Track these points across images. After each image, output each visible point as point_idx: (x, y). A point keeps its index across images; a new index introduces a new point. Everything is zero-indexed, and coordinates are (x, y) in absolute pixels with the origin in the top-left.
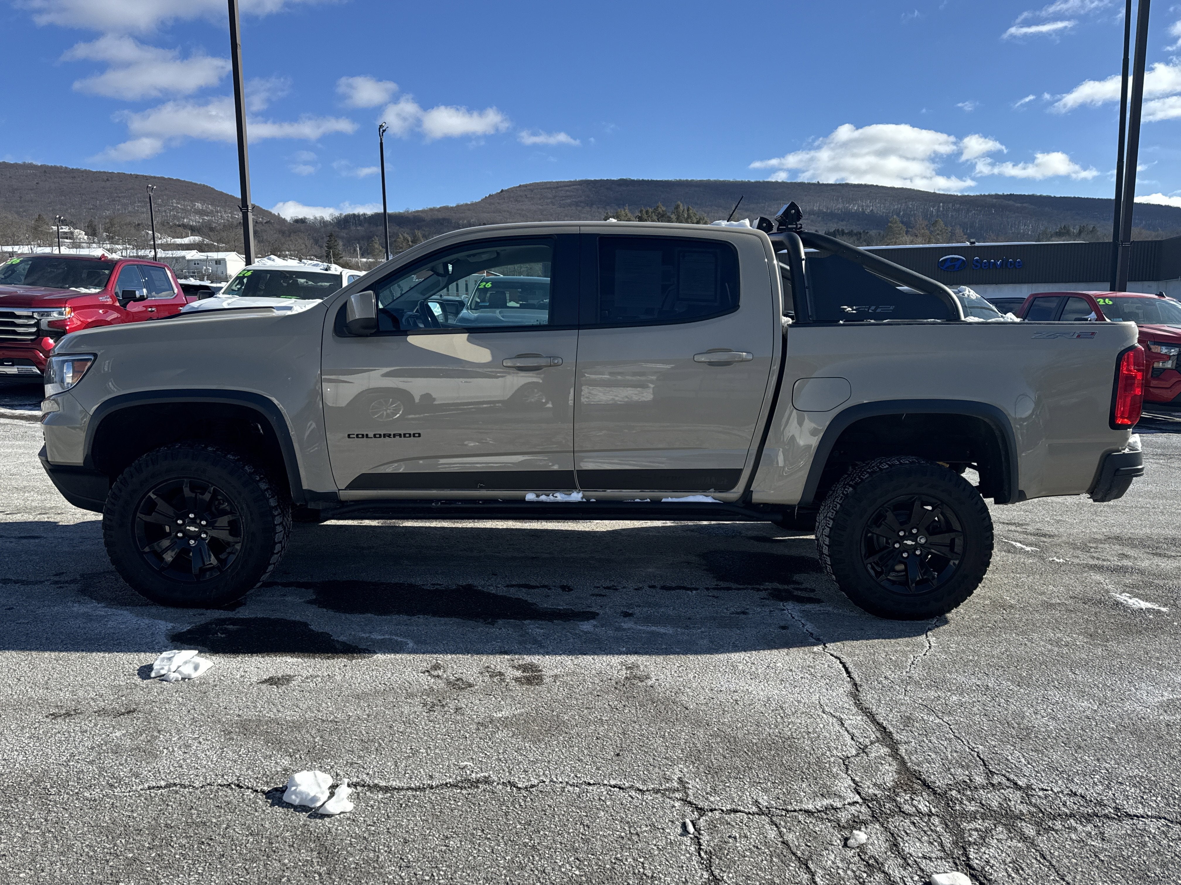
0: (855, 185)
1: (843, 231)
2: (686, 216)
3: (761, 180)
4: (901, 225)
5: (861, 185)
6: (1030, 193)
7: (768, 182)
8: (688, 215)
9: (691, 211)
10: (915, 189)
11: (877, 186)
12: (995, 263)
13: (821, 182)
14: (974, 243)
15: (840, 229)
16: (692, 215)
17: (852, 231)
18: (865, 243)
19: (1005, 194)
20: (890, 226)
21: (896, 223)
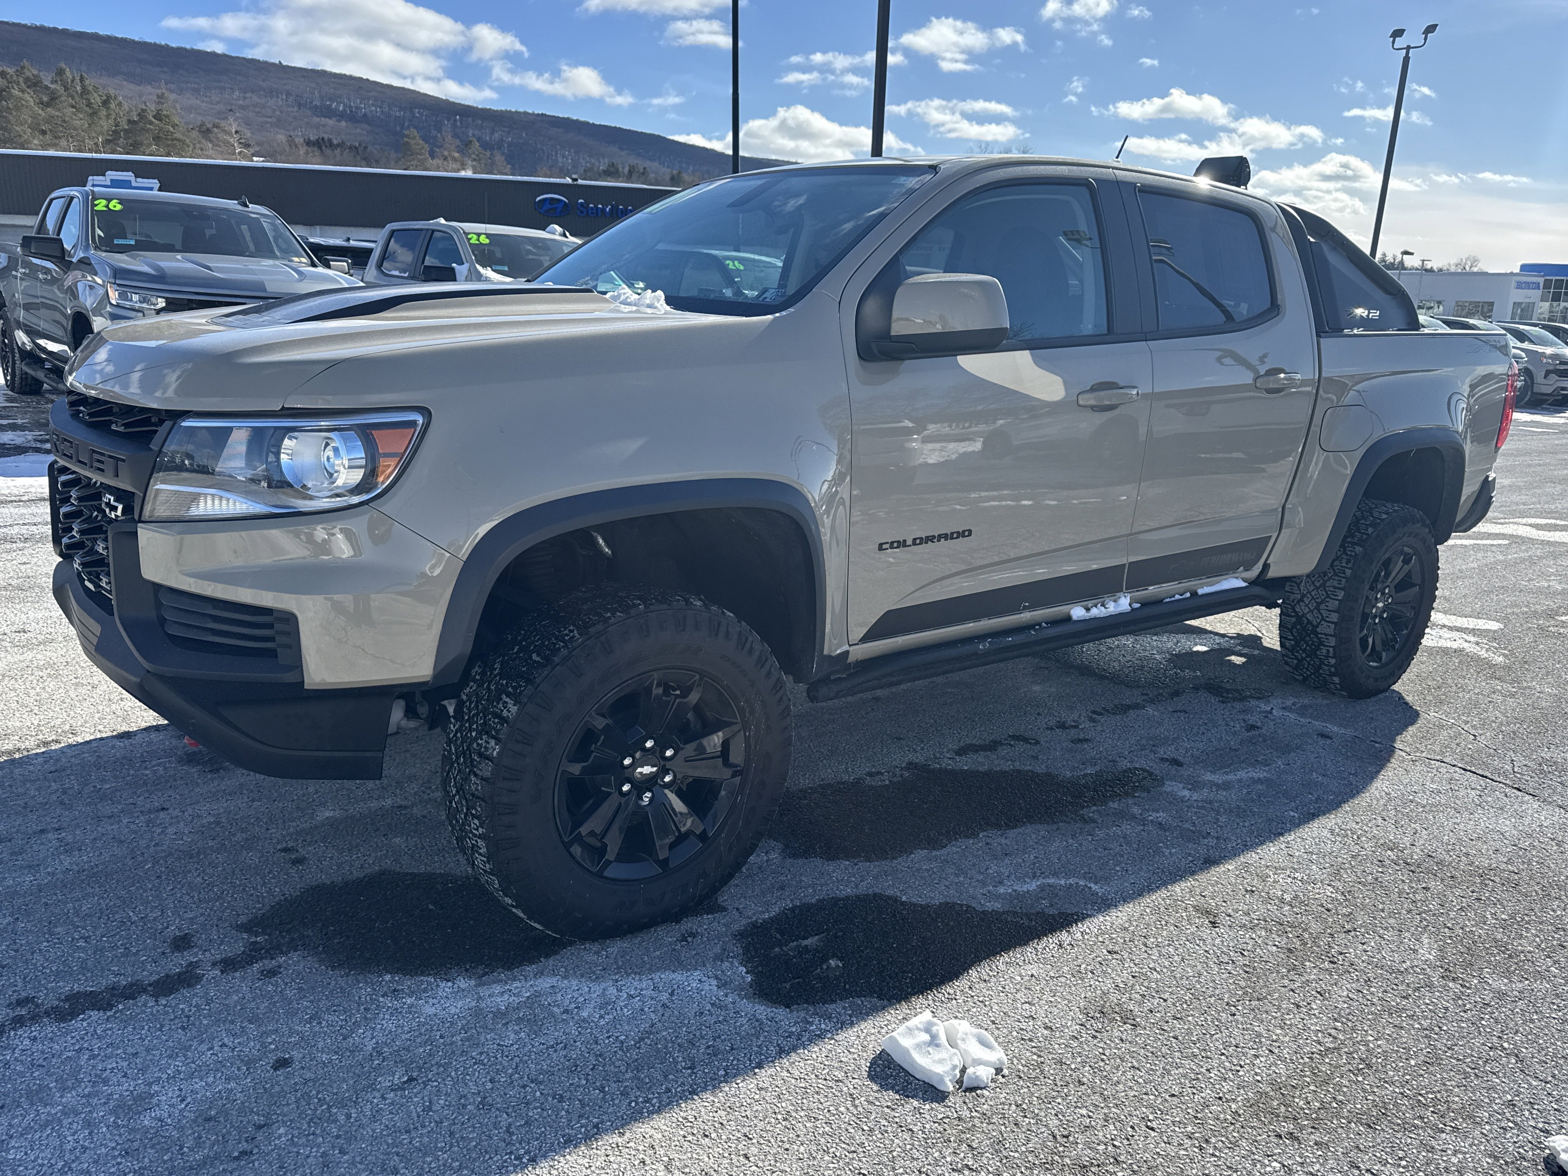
0: (335, 74)
1: (330, 140)
2: (79, 88)
3: (188, 47)
4: (421, 142)
5: (345, 75)
6: (566, 116)
7: (199, 51)
8: (84, 87)
9: (87, 82)
10: (422, 91)
11: (367, 80)
12: (603, 210)
13: (284, 63)
14: (576, 180)
15: (326, 138)
16: (90, 88)
17: (343, 143)
18: (364, 163)
19: (536, 112)
20: (408, 143)
21: (414, 138)
